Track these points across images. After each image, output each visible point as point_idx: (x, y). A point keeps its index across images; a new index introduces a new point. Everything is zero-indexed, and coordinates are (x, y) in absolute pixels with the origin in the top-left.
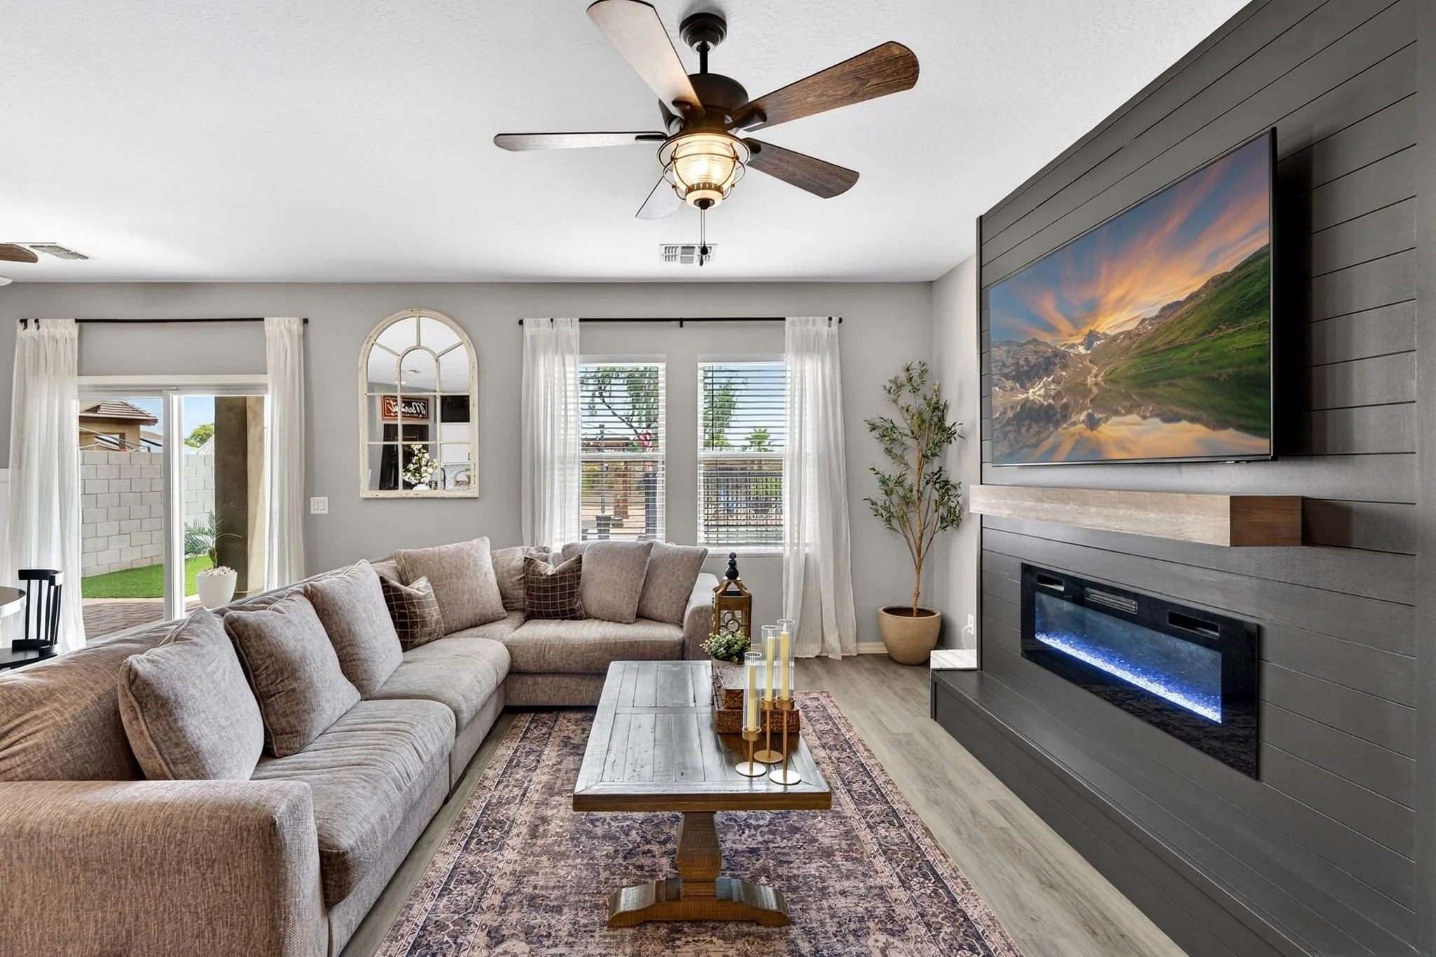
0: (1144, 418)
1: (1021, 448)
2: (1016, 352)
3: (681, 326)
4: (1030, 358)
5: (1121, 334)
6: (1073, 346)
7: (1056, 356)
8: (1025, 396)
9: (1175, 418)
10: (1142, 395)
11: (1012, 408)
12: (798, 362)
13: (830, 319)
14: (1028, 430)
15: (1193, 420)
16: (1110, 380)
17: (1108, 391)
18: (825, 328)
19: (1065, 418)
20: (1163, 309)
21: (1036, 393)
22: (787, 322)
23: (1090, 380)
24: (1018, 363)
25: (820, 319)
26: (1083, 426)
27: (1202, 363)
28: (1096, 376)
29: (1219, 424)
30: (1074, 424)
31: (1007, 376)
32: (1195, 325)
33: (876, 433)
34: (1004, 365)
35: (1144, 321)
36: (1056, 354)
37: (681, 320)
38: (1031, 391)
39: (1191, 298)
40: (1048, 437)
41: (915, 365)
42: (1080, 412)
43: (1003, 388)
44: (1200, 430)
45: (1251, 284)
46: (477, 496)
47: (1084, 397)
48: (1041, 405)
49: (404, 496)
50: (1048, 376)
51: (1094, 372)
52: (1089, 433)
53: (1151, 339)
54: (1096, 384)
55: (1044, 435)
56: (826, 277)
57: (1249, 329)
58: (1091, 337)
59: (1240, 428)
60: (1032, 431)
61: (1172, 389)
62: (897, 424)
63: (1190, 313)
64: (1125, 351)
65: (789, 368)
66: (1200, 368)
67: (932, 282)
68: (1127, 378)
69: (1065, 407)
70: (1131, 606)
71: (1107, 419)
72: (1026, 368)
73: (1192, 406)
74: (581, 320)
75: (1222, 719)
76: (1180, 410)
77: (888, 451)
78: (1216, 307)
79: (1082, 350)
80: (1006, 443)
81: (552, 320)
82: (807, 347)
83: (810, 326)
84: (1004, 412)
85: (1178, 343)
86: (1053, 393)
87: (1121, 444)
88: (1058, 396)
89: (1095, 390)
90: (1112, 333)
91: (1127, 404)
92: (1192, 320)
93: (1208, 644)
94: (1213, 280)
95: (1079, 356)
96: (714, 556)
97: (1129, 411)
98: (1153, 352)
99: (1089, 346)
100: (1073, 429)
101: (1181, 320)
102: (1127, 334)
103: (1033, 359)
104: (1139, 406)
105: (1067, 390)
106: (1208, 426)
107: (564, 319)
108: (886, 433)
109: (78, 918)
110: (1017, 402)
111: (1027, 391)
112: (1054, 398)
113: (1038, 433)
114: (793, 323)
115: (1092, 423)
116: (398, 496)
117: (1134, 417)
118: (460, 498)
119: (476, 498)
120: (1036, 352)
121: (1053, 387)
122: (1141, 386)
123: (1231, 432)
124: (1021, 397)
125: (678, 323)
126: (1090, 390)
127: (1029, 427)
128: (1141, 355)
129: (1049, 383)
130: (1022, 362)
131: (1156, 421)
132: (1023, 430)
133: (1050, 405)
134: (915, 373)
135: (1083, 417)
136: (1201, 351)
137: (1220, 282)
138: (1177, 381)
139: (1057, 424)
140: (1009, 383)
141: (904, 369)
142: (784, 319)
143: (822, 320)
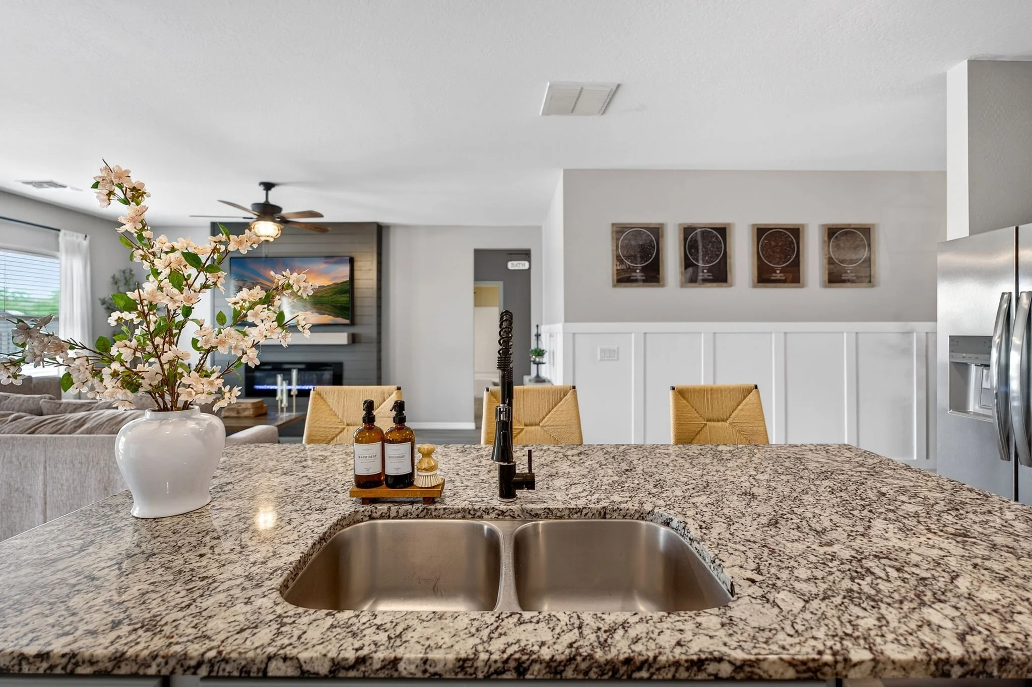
12: (69, 260)
15: (329, 315)
18: (83, 240)
25: (80, 234)
27: (331, 301)
29: (336, 316)
32: (329, 293)
33: (105, 306)
39: (328, 286)
41: (128, 271)
45: (345, 287)
57: (345, 297)
59: (341, 317)
63: (328, 289)
65: (63, 262)
73: (329, 312)
76: (325, 312)
78: (336, 290)
83: (75, 237)
85: (324, 296)
94: (335, 283)
101: (325, 290)
106: (333, 316)
114: (65, 235)
131: (318, 314)
138: (323, 305)
141: (121, 271)
142: (59, 230)
143: (82, 236)
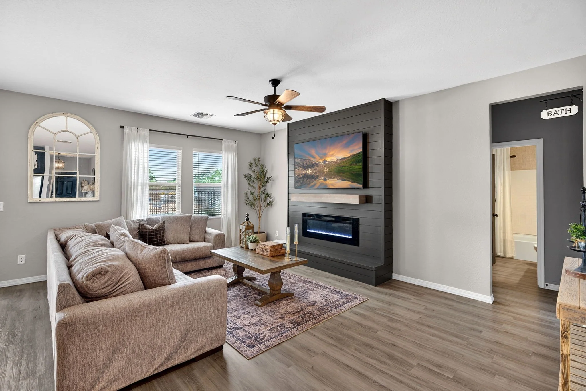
0: (338, 180)
1: (304, 184)
2: (303, 161)
3: (187, 137)
4: (307, 163)
5: (332, 162)
6: (320, 162)
7: (315, 164)
8: (306, 172)
9: (345, 180)
10: (337, 175)
11: (302, 174)
12: (226, 154)
13: (236, 142)
14: (307, 180)
15: (348, 181)
16: (330, 171)
17: (329, 173)
18: (234, 144)
19: (318, 178)
20: (342, 158)
21: (309, 171)
22: (223, 141)
23: (324, 170)
24: (303, 164)
25: (233, 141)
26: (323, 180)
27: (350, 170)
28: (326, 170)
29: (353, 182)
30: (320, 180)
31: (300, 167)
32: (348, 163)
33: (246, 178)
34: (299, 164)
35: (338, 160)
36: (315, 163)
37: (188, 136)
38: (308, 171)
39: (348, 157)
40: (313, 182)
41: (257, 159)
42: (322, 177)
43: (299, 169)
44: (349, 183)
45: (359, 157)
46: (99, 200)
47: (323, 174)
48: (311, 175)
49: (57, 201)
50: (313, 168)
51: (326, 169)
52: (324, 182)
53: (339, 164)
54: (326, 171)
55: (311, 182)
56: (235, 128)
57: (359, 165)
58: (325, 161)
59: (357, 183)
60: (308, 180)
61: (344, 174)
62: (252, 176)
63: (348, 160)
64: (333, 165)
65: (223, 156)
66: (350, 171)
67: (261, 134)
68: (334, 171)
69: (318, 176)
70: (333, 219)
71: (329, 179)
72: (306, 165)
73: (349, 178)
74: (150, 130)
75: (353, 237)
76: (346, 179)
77: (249, 184)
78: (353, 160)
79: (322, 163)
80: (300, 183)
81: (138, 128)
82: (229, 149)
83: (230, 143)
84: (299, 175)
85: (345, 165)
86: (314, 172)
87: (332, 185)
88: (316, 173)
89: (326, 173)
90: (330, 161)
91: (334, 176)
92: (348, 162)
93: (349, 224)
94: (352, 155)
95: (322, 165)
96: (210, 219)
97: (334, 178)
98: (339, 167)
99: (324, 163)
100: (320, 181)
101: (346, 161)
102: (334, 162)
103: (308, 164)
104: (337, 177)
105: (318, 172)
106: (351, 182)
107: (143, 129)
108: (249, 178)
109: (179, 320)
110: (303, 173)
111: (306, 171)
112: (314, 173)
113: (310, 181)
114: (225, 142)
115: (325, 180)
116: (53, 201)
117: (335, 179)
118: (89, 201)
119: (98, 201)
120: (309, 162)
121: (314, 171)
122: (337, 173)
123: (355, 183)
124: (305, 172)
125: (186, 136)
126: (324, 173)
127: (307, 179)
128: (337, 167)
129: (313, 170)
130: (305, 164)
131: (340, 181)
132: (305, 180)
133: (313, 175)
134: (257, 161)
135: (323, 178)
136: (350, 168)
137: (353, 155)
138: (345, 173)
139: (315, 179)
140: (301, 168)
141: (253, 159)
142: (222, 140)
143: (233, 142)
